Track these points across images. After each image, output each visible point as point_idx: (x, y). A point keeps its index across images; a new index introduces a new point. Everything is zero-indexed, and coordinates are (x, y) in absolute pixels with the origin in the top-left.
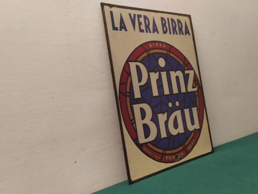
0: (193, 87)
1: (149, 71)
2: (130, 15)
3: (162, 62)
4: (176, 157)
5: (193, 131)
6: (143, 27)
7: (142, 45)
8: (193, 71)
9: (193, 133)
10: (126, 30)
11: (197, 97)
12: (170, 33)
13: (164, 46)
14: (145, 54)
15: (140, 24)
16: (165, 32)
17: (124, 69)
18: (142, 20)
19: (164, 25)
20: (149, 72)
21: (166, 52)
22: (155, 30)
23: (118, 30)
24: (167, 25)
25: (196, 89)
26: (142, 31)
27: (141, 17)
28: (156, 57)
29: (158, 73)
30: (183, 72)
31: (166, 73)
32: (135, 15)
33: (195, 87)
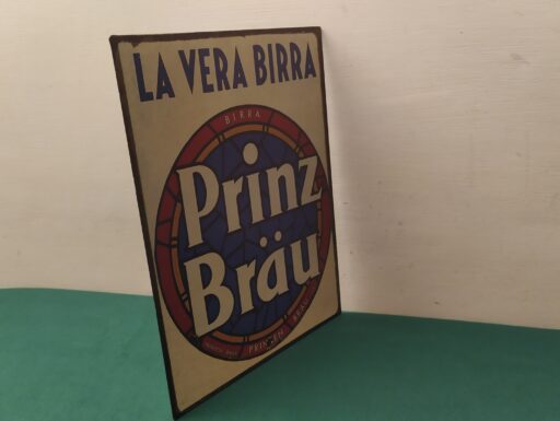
0: (313, 193)
1: (221, 180)
2: (181, 53)
3: (251, 154)
4: (269, 344)
5: (305, 284)
6: (212, 79)
7: (208, 124)
8: (315, 158)
9: (305, 288)
10: (172, 95)
11: (319, 213)
12: (273, 81)
13: (258, 114)
14: (216, 143)
15: (205, 71)
16: (260, 81)
17: (167, 187)
18: (209, 61)
19: (259, 64)
20: (220, 182)
21: (260, 128)
22: (240, 79)
23: (152, 99)
24: (267, 63)
25: (318, 196)
26: (208, 89)
27: (208, 55)
28: (238, 144)
29: (241, 179)
30: (295, 166)
31: (259, 176)
32: (192, 52)
33: (317, 193)
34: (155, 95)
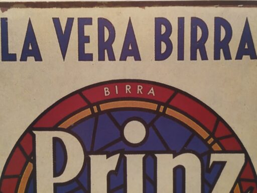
1: (89, 152)
2: (56, 21)
3: (135, 132)
6: (92, 48)
7: (79, 92)
10: (38, 58)
12: (181, 57)
13: (152, 91)
14: (87, 112)
15: (83, 39)
17: (18, 145)
18: (91, 31)
19: (161, 38)
20: (87, 154)
21: (154, 107)
23: (15, 60)
24: (174, 38)
27: (91, 24)
28: (119, 119)
29: (116, 157)
31: (144, 159)
32: (70, 20)
34: (19, 57)
